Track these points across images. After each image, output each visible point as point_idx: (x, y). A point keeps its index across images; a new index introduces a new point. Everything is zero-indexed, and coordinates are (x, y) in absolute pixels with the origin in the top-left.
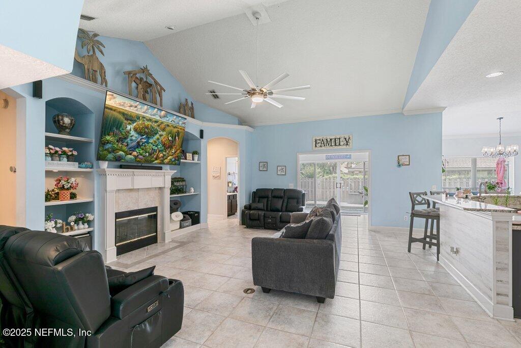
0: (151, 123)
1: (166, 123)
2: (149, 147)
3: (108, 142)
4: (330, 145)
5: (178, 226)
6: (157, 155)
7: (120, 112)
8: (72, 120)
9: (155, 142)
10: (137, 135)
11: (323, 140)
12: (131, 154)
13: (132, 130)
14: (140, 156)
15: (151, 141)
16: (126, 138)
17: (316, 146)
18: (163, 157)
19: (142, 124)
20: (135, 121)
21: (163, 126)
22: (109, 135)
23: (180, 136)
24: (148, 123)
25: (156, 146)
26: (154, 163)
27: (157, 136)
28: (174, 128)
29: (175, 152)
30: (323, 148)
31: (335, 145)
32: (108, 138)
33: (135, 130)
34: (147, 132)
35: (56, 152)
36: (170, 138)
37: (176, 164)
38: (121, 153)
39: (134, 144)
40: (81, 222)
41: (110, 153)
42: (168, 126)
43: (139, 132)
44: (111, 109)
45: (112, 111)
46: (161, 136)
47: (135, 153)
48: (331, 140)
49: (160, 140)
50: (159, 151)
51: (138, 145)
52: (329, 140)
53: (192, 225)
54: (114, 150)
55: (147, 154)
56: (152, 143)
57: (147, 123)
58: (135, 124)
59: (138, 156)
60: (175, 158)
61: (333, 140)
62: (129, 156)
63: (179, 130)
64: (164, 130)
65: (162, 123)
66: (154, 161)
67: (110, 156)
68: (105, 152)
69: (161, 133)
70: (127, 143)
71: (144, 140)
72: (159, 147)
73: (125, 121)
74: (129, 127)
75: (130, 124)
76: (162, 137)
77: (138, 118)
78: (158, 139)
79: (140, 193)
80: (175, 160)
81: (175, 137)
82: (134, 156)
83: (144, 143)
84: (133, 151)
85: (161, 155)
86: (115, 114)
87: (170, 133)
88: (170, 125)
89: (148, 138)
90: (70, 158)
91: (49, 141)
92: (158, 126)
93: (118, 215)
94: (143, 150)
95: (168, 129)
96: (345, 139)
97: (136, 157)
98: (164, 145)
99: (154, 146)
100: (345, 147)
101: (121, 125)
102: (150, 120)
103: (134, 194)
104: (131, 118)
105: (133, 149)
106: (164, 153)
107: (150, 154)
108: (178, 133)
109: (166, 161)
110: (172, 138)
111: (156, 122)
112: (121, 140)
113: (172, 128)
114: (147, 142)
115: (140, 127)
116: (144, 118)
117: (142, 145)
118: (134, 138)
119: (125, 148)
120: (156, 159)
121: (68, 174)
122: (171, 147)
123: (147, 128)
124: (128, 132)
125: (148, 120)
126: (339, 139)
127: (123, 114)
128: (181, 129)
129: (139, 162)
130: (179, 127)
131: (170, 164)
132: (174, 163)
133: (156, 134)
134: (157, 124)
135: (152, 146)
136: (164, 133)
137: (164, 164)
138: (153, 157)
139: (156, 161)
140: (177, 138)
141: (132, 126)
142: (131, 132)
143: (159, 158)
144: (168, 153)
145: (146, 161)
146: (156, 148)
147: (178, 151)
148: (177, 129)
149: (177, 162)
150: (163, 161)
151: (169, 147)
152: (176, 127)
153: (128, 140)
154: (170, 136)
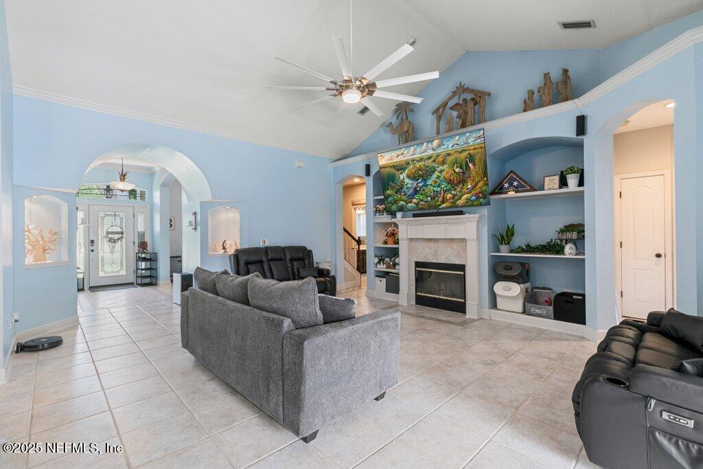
0: (423, 163)
1: (444, 153)
2: (430, 190)
3: (390, 196)
6: (443, 197)
7: (391, 167)
9: (436, 182)
10: (412, 182)
12: (411, 202)
13: (405, 178)
14: (421, 203)
15: (429, 182)
16: (402, 188)
18: (453, 198)
19: (413, 168)
20: (406, 168)
21: (440, 159)
22: (388, 190)
23: (477, 161)
25: (439, 186)
27: (436, 174)
28: (461, 152)
29: (475, 186)
32: (388, 192)
33: (409, 177)
34: (422, 174)
37: (481, 205)
38: (402, 203)
39: (411, 191)
41: (393, 204)
42: (449, 155)
43: (413, 177)
44: (384, 167)
45: (385, 169)
46: (441, 172)
47: (415, 200)
49: (442, 178)
50: (445, 192)
51: (416, 191)
54: (396, 202)
55: (429, 198)
56: (431, 185)
57: (418, 165)
58: (407, 171)
59: (419, 203)
60: (476, 195)
62: (410, 205)
63: (471, 152)
64: (443, 163)
65: (438, 156)
66: (440, 205)
67: (395, 207)
68: (390, 205)
69: (441, 168)
71: (420, 185)
72: (443, 186)
74: (402, 177)
75: (402, 173)
76: (444, 173)
77: (408, 164)
78: (438, 177)
80: (478, 198)
81: (467, 164)
82: (414, 203)
84: (413, 198)
85: (449, 196)
86: (388, 170)
87: (455, 162)
88: (452, 152)
89: (425, 180)
91: (375, 202)
92: (434, 161)
93: (418, 265)
95: (450, 159)
97: (417, 204)
98: (450, 182)
99: (434, 187)
101: (395, 177)
102: (421, 160)
103: (432, 245)
104: (400, 168)
105: (412, 196)
106: (453, 192)
107: (433, 198)
108: (471, 158)
109: (460, 202)
110: (461, 168)
111: (430, 158)
112: (398, 191)
113: (456, 155)
114: (426, 185)
115: (412, 173)
116: (414, 160)
117: (420, 190)
118: (409, 186)
119: (404, 198)
120: (443, 203)
121: (391, 224)
122: (463, 182)
123: (420, 169)
124: (403, 181)
125: (418, 161)
127: (394, 167)
128: (475, 149)
129: (423, 209)
130: (469, 148)
131: (470, 204)
132: (475, 203)
133: (434, 172)
134: (432, 159)
135: (432, 187)
136: (445, 167)
137: (457, 206)
138: (438, 201)
139: (444, 205)
140: (470, 165)
141: (404, 175)
142: (405, 180)
143: (447, 200)
144: (460, 191)
145: (430, 207)
146: (439, 189)
147: (481, 184)
148: (468, 152)
149: (481, 200)
150: (454, 205)
151: (459, 183)
152: (464, 151)
153: (405, 189)
154: (457, 167)
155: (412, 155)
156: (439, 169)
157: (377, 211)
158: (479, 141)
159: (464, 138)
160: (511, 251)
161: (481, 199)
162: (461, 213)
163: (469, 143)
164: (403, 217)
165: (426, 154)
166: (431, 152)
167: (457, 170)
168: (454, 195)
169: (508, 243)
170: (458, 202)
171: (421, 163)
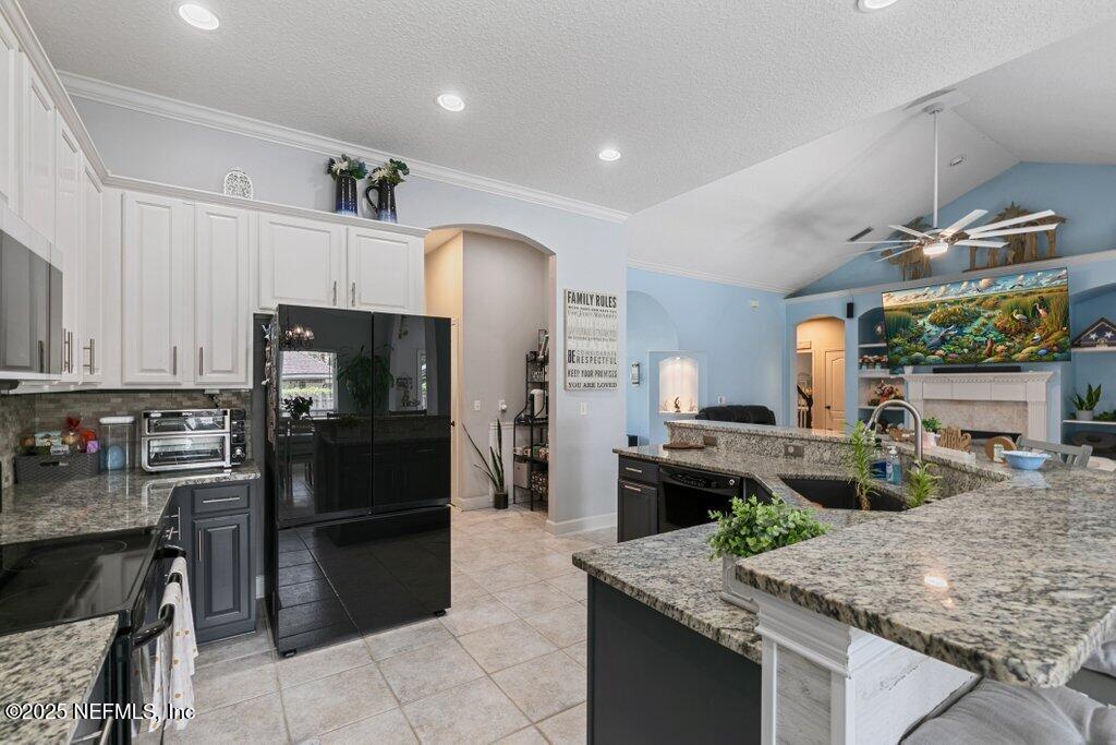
0: (959, 306)
1: (997, 296)
2: (968, 339)
3: (897, 344)
6: (990, 349)
7: (903, 309)
9: (979, 330)
10: (938, 329)
12: (933, 354)
13: (927, 324)
14: (952, 355)
15: (968, 330)
16: (920, 336)
18: (1008, 351)
19: (942, 312)
20: (929, 312)
21: (990, 302)
22: (896, 337)
23: (1051, 307)
24: (954, 307)
25: (984, 335)
26: (985, 361)
27: (981, 320)
28: (1026, 295)
29: (1047, 337)
32: (895, 340)
33: (933, 322)
34: (958, 319)
35: (871, 361)
36: (1018, 316)
37: (1055, 360)
38: (917, 354)
39: (936, 340)
42: (1005, 297)
43: (942, 324)
44: (892, 310)
45: (893, 312)
46: (989, 318)
47: (941, 352)
49: (991, 325)
50: (993, 343)
51: (943, 340)
54: (906, 353)
55: (966, 350)
56: (971, 333)
57: (950, 309)
58: (930, 315)
59: (947, 355)
60: (1047, 348)
62: (932, 357)
63: (1044, 295)
64: (995, 307)
65: (986, 298)
66: (985, 358)
67: (904, 359)
68: (896, 356)
69: (990, 313)
70: (924, 341)
71: (952, 333)
72: (991, 336)
73: (914, 317)
74: (921, 322)
75: (921, 318)
76: (994, 320)
77: (934, 306)
78: (984, 325)
79: (978, 407)
80: (1050, 351)
81: (1035, 309)
82: (940, 355)
83: (954, 336)
84: (937, 349)
85: (1000, 348)
86: (898, 313)
87: (1017, 306)
88: (1010, 295)
89: (961, 328)
90: (883, 365)
91: (863, 352)
92: (979, 305)
94: (955, 345)
95: (1006, 303)
97: (944, 357)
98: (1003, 330)
99: (976, 336)
101: (908, 323)
102: (957, 302)
104: (920, 311)
105: (937, 346)
106: (1007, 343)
107: (972, 350)
108: (1043, 302)
109: (1019, 356)
110: (1025, 314)
111: (971, 300)
112: (913, 339)
113: (1018, 298)
114: (961, 334)
115: (939, 318)
116: (944, 303)
117: (951, 339)
118: (933, 333)
119: (920, 348)
120: (989, 356)
121: (887, 380)
122: (1028, 331)
123: (954, 314)
124: (922, 328)
125: (951, 304)
127: (909, 310)
128: (1050, 292)
129: (949, 362)
130: (1040, 291)
131: (1035, 360)
132: (1045, 358)
133: (977, 318)
134: (975, 302)
135: (972, 337)
136: (997, 312)
137: (1014, 361)
138: (980, 353)
139: (990, 359)
140: (1041, 311)
141: (926, 320)
142: (926, 327)
143: (996, 353)
144: (1020, 343)
145: (966, 360)
146: (984, 339)
147: (1056, 335)
148: (1038, 295)
149: (1056, 355)
150: (1008, 358)
151: (1020, 332)
152: (1031, 293)
153: (925, 337)
154: (1018, 313)
155: (941, 296)
156: (986, 315)
157: (864, 363)
158: (1059, 282)
159: (1032, 278)
160: (1095, 419)
161: (1058, 352)
162: (1017, 369)
163: (1037, 285)
164: (914, 372)
165: (966, 295)
166: (975, 294)
167: (1017, 317)
168: (1009, 348)
169: (1091, 409)
170: (1016, 356)
171: (957, 307)
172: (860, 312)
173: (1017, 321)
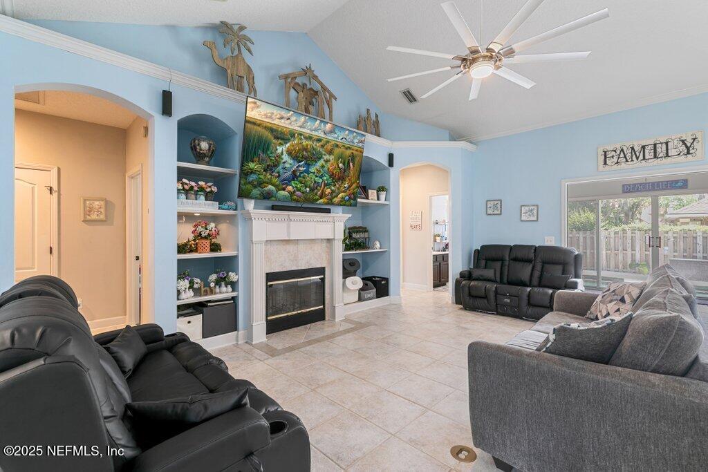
0: (311, 143)
1: (334, 142)
2: (311, 179)
3: (252, 172)
4: (641, 157)
5: (357, 298)
6: (323, 191)
7: (266, 128)
8: (210, 145)
9: (319, 171)
10: (291, 162)
11: (622, 150)
12: (284, 189)
13: (285, 153)
14: (297, 193)
15: (313, 169)
16: (276, 166)
17: (605, 163)
18: (331, 194)
19: (298, 144)
20: (288, 140)
21: (329, 147)
22: (253, 161)
23: (356, 163)
24: (307, 142)
25: (321, 178)
26: (318, 202)
27: (321, 162)
28: (346, 149)
29: (350, 187)
30: (624, 165)
31: (655, 157)
32: (252, 165)
33: (289, 153)
34: (306, 157)
35: (192, 188)
36: (341, 165)
37: (350, 205)
38: (270, 187)
39: (289, 174)
40: (223, 283)
41: (255, 187)
42: (337, 146)
43: (295, 156)
44: (254, 124)
45: (255, 127)
46: (327, 161)
47: (290, 188)
48: (643, 147)
49: (326, 169)
50: (326, 185)
51: (294, 176)
52: (637, 148)
53: (377, 297)
54: (260, 184)
55: (308, 189)
56: (314, 173)
57: (305, 143)
58: (288, 145)
59: (294, 192)
60: (349, 196)
61: (648, 149)
62: (282, 193)
63: (354, 152)
64: (330, 153)
65: (328, 142)
66: (317, 200)
67: (256, 192)
68: (249, 186)
69: (327, 157)
70: (278, 172)
71: (302, 169)
72: (325, 178)
73: (274, 141)
74: (280, 149)
75: (281, 144)
76: (329, 164)
77: (293, 135)
78: (323, 167)
79: (301, 246)
80: (350, 198)
81: (349, 163)
82: (289, 192)
83: (302, 173)
84: (288, 184)
85: (329, 191)
86: (260, 130)
87: (340, 157)
88: (340, 145)
89: (308, 165)
90: (209, 196)
92: (323, 146)
93: (270, 277)
94: (301, 183)
95: (337, 151)
96: (683, 142)
97: (292, 194)
98: (332, 175)
99: (316, 176)
100: (682, 158)
101: (268, 149)
102: (310, 138)
103: (291, 248)
104: (282, 136)
105: (287, 181)
106: (333, 188)
107: (312, 190)
108: (353, 157)
109: (336, 200)
110: (344, 164)
111: (319, 140)
112: (269, 168)
113: (342, 149)
114: (307, 172)
115: (294, 149)
116: (301, 135)
117: (300, 175)
118: (287, 166)
119: (275, 180)
120: (321, 197)
122: (342, 179)
123: (305, 149)
124: (279, 156)
125: (306, 138)
126: (667, 143)
127: (272, 130)
128: (357, 151)
129: (297, 201)
130: (353, 147)
131: (343, 204)
132: (348, 203)
133: (320, 159)
134: (320, 143)
135: (314, 177)
136: (331, 158)
138: (316, 194)
139: (321, 200)
140: (351, 164)
141: (284, 148)
142: (283, 156)
143: (326, 195)
144: (338, 189)
145: (306, 199)
146: (320, 181)
147: (354, 186)
148: (351, 151)
149: (352, 201)
150: (330, 201)
151: (339, 179)
152: (349, 148)
153: (280, 168)
154: (341, 162)
155: (300, 127)
156: (325, 157)
157: (183, 190)
158: (361, 145)
159: (351, 136)
163: (353, 142)
164: (255, 208)
165: (316, 133)
166: (322, 135)
168: (332, 192)
170: (334, 199)
171: (309, 143)
172: (182, 110)
173: (340, 169)
